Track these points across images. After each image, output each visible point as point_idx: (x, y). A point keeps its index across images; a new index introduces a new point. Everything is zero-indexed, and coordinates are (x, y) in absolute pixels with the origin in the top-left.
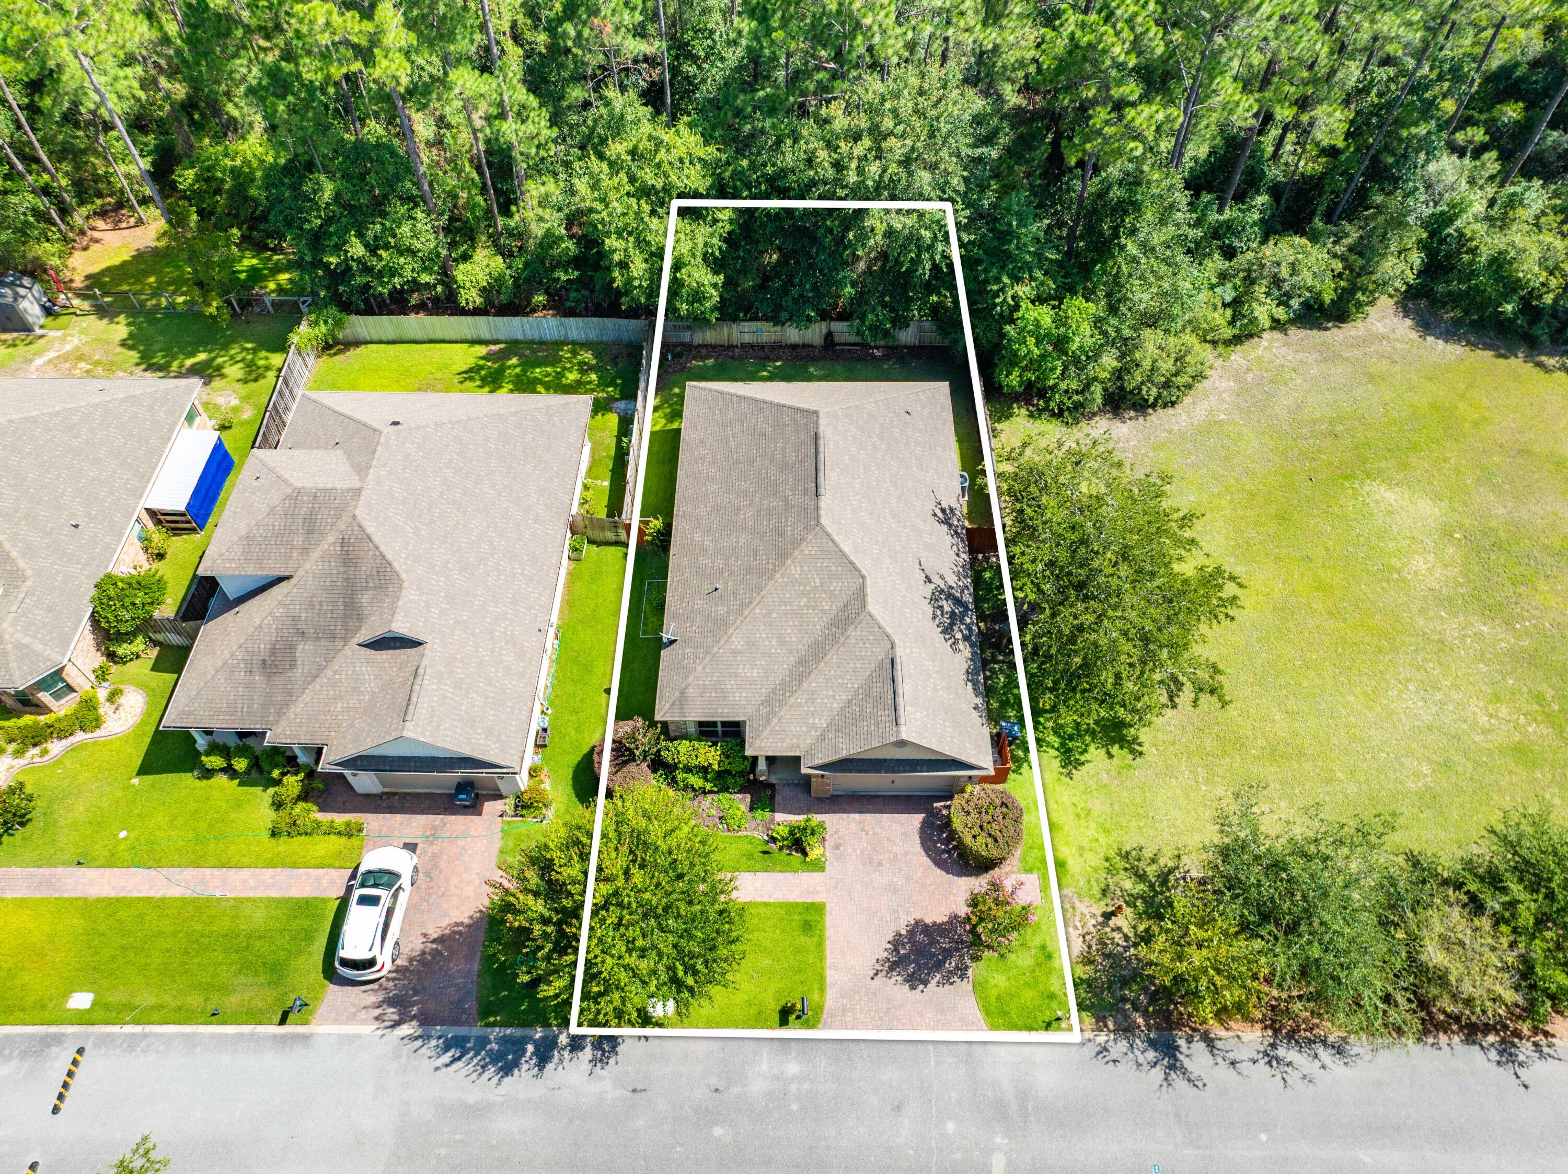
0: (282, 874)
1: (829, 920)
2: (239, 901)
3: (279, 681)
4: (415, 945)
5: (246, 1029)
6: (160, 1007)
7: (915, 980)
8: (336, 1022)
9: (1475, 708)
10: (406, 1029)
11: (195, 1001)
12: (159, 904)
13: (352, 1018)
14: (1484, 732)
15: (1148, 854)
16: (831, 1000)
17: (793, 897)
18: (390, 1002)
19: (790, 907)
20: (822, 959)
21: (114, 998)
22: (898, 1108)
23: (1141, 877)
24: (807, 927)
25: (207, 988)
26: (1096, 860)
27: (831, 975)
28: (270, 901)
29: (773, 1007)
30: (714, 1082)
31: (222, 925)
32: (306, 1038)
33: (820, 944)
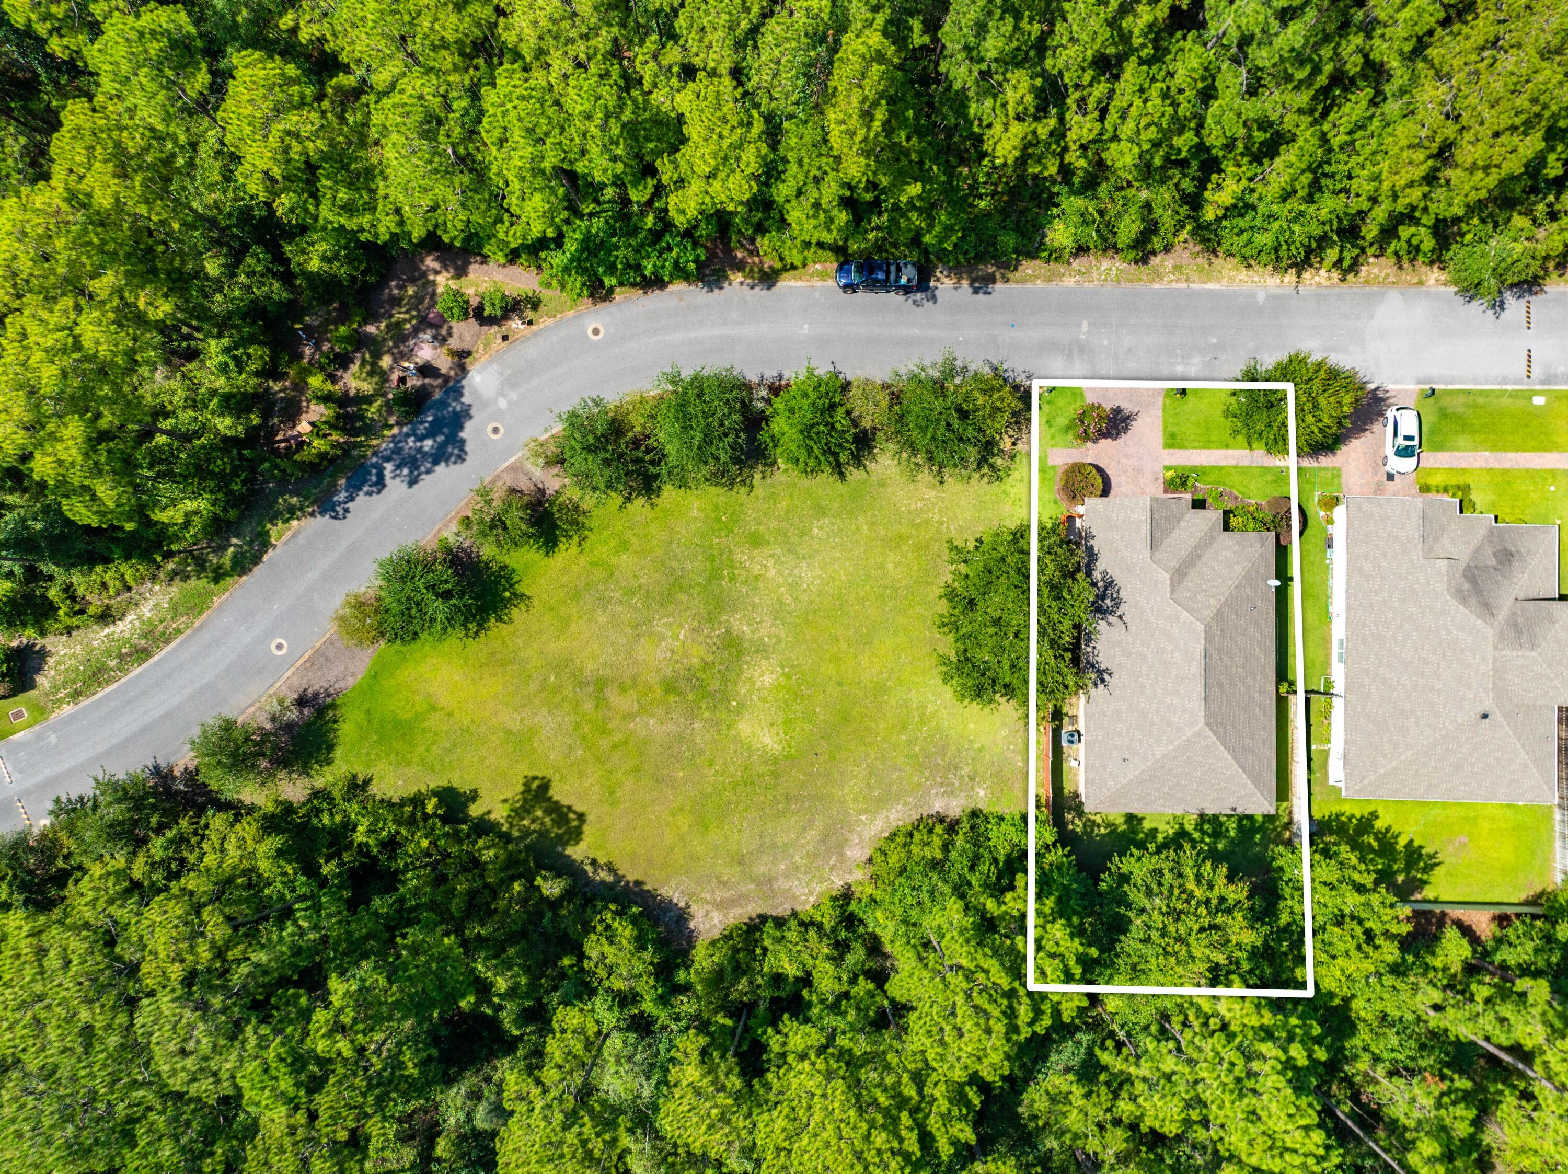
0: (1455, 465)
1: (1161, 440)
2: (1475, 449)
3: (1499, 547)
4: (1377, 427)
5: (1450, 387)
6: (1497, 397)
7: (1117, 411)
8: (1406, 391)
9: (772, 573)
10: (1371, 386)
11: (1480, 400)
12: (1517, 449)
13: (1399, 392)
14: (772, 556)
15: (986, 479)
16: (1160, 401)
17: (1180, 452)
18: (1383, 400)
19: (1181, 447)
20: (1165, 421)
21: (1522, 403)
22: (1129, 351)
23: (992, 467)
24: (1173, 436)
25: (1476, 406)
26: (1015, 475)
27: (1160, 413)
28: (1458, 450)
29: (1189, 396)
30: (1217, 362)
31: (1480, 437)
32: (1419, 382)
33: (1165, 428)
